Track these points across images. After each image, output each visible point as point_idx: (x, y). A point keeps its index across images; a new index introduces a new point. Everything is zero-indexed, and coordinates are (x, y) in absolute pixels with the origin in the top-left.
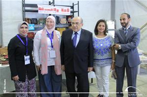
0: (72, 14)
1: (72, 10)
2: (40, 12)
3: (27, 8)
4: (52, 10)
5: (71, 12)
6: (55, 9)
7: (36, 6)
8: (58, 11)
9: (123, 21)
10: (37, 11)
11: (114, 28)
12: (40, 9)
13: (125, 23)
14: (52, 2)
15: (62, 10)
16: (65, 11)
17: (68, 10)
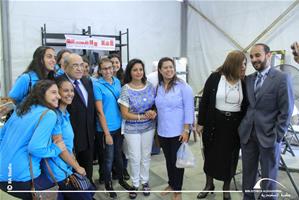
0: (118, 49)
1: (118, 42)
2: (69, 46)
3: (49, 41)
4: (86, 43)
5: (117, 46)
6: (92, 42)
7: (62, 36)
8: (96, 44)
9: (255, 59)
10: (64, 45)
11: (184, 70)
12: (69, 42)
13: (260, 62)
14: (87, 30)
15: (103, 43)
16: (107, 44)
17: (112, 43)
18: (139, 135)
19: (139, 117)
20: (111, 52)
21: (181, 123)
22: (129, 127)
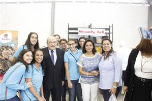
2: (80, 34)
3: (70, 31)
4: (89, 32)
6: (92, 32)
7: (76, 29)
10: (77, 33)
12: (80, 32)
15: (98, 32)
16: (100, 33)
17: (103, 32)
18: (89, 85)
19: (87, 74)
20: (103, 37)
21: (112, 81)
22: (83, 80)
